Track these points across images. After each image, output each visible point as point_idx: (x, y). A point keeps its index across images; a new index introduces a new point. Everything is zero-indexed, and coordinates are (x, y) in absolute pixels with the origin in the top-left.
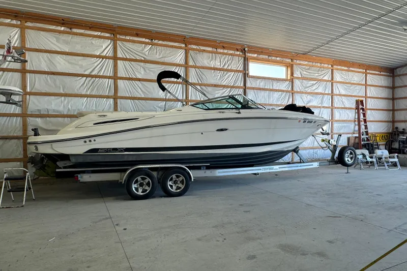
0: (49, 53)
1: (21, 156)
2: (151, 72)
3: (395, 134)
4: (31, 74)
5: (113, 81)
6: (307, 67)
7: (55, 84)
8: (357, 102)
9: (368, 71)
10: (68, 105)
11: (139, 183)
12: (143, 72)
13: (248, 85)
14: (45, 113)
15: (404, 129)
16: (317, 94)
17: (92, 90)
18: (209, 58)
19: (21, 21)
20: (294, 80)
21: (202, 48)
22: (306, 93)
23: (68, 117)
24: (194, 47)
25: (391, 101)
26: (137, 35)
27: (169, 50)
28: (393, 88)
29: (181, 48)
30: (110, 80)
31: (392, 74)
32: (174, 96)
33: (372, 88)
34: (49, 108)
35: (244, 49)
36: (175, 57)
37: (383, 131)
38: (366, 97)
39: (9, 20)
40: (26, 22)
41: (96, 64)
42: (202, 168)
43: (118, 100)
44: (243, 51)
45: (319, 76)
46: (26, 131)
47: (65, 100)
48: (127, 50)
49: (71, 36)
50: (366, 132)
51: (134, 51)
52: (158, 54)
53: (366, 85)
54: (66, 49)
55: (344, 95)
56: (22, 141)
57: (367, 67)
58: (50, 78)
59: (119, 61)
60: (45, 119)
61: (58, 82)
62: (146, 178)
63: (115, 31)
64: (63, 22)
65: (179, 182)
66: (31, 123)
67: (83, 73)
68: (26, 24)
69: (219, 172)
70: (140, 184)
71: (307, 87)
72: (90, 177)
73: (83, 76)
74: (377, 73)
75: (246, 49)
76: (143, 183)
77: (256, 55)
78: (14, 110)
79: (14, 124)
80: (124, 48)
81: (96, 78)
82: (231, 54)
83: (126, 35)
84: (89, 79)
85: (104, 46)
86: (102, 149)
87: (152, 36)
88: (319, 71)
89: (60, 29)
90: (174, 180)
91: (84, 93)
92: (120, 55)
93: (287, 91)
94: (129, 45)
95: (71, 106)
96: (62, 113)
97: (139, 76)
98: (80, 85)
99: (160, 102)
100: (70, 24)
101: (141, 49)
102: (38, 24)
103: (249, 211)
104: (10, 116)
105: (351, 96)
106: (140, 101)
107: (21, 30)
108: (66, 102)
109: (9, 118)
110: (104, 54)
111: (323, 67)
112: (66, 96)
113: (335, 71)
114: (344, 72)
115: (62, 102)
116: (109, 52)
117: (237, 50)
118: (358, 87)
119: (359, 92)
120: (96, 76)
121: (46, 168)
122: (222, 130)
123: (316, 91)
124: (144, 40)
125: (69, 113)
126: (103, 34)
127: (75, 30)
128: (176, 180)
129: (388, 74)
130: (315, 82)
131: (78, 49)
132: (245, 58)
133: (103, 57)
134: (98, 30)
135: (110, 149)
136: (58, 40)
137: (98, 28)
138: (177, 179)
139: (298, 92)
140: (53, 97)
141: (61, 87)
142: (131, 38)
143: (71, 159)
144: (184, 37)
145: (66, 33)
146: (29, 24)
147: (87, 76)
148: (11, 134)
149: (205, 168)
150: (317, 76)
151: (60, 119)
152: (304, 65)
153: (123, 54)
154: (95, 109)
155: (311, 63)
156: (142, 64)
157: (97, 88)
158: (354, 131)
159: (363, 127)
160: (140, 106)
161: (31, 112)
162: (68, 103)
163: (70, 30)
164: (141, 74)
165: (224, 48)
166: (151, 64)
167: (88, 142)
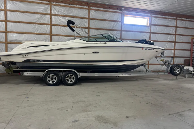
5: (50, 26)
6: (160, 19)
16: (166, 34)
21: (98, 8)
24: (93, 8)
29: (86, 9)
30: (48, 26)
32: (79, 34)
42: (88, 72)
43: (52, 36)
44: (121, 10)
46: (7, 50)
52: (73, 12)
55: (184, 35)
59: (52, 16)
62: (54, 76)
63: (50, 0)
65: (72, 78)
70: (51, 78)
73: (34, 23)
75: (123, 9)
76: (53, 78)
86: (31, 60)
90: (69, 77)
92: (53, 13)
93: (147, 33)
103: (99, 96)
110: (45, 12)
111: (171, 19)
116: (47, 11)
117: (118, 9)
122: (95, 53)
124: (65, 4)
132: (122, 14)
135: (36, 60)
138: (71, 77)
139: (153, 33)
142: (59, 4)
143: (17, 64)
149: (89, 72)
152: (158, 17)
155: (163, 17)
166: (69, 18)
167: (24, 56)
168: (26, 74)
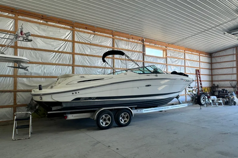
0: (33, 36)
1: (12, 104)
2: (94, 51)
3: (213, 88)
4: (21, 49)
5: (72, 55)
6: (173, 51)
7: (36, 56)
8: (196, 70)
9: (200, 54)
10: (44, 70)
11: (103, 119)
12: (89, 51)
13: (145, 60)
14: (29, 75)
15: (218, 85)
16: (178, 66)
17: (59, 61)
18: (125, 44)
19: (15, 15)
20: (168, 58)
21: (122, 38)
22: (173, 65)
23: (44, 78)
24: (117, 37)
25: (211, 70)
26: (86, 28)
27: (104, 38)
28: (211, 63)
29: (110, 37)
30: (70, 55)
31: (210, 56)
33: (202, 63)
34: (32, 71)
35: (143, 40)
36: (107, 43)
37: (208, 86)
38: (200, 68)
39: (7, 14)
40: (18, 16)
41: (62, 45)
43: (75, 67)
44: (143, 41)
45: (179, 56)
46: (16, 86)
47: (42, 67)
48: (80, 37)
49: (47, 27)
50: (201, 86)
51: (84, 38)
52: (98, 40)
53: (200, 62)
54: (44, 34)
55: (190, 67)
56: (13, 93)
57: (200, 52)
58: (33, 52)
59: (75, 44)
60: (29, 78)
61: (38, 55)
62: (108, 116)
63: (73, 25)
64: (43, 17)
66: (19, 82)
67: (53, 50)
68: (18, 17)
69: (144, 111)
71: (174, 62)
72: (72, 116)
73: (53, 51)
74: (204, 55)
75: (144, 40)
76: (105, 119)
77: (149, 44)
78: (8, 73)
79: (8, 81)
80: (78, 35)
81: (61, 53)
82: (137, 43)
83: (80, 28)
84: (57, 53)
85: (67, 34)
86: (82, 98)
87: (95, 29)
88: (178, 53)
89: (40, 22)
90: (123, 116)
91: (54, 62)
92: (76, 40)
93: (164, 64)
94: (81, 34)
95: (46, 70)
96: (40, 75)
97: (87, 53)
98: (52, 57)
99: (99, 69)
100: (46, 19)
101: (88, 36)
102: (26, 18)
103: (176, 133)
104: (6, 77)
105: (193, 67)
106: (88, 68)
107: (15, 21)
108: (43, 68)
109: (4, 78)
110: (67, 39)
111: (181, 52)
112: (43, 64)
113: (186, 54)
114: (190, 54)
115: (40, 68)
116: (69, 37)
117: (140, 40)
118: (196, 63)
119: (196, 65)
120: (62, 52)
121: (39, 111)
122: (148, 86)
123: (177, 64)
124: (90, 31)
125: (44, 75)
126: (66, 26)
127: (49, 23)
128: (124, 117)
129: (209, 56)
130: (176, 59)
131: (51, 35)
132: (143, 45)
133: (66, 41)
134: (63, 23)
135: (87, 98)
136: (39, 29)
137: (64, 23)
139: (169, 65)
140: (35, 65)
141: (40, 58)
142: (83, 30)
143: (63, 105)
144: (112, 31)
145: (44, 25)
146: (20, 17)
147: (56, 52)
148: (6, 89)
149: (134, 108)
150: (178, 56)
151: (39, 79)
152: (172, 50)
153: (78, 39)
154: (61, 72)
155: (175, 49)
156: (89, 46)
157: (62, 60)
158: (195, 86)
159: (199, 84)
160: (87, 71)
161: (20, 74)
162: (44, 68)
163: (46, 23)
164: (88, 52)
165: (133, 38)
166: (94, 46)
167: (74, 94)
168: (70, 117)
